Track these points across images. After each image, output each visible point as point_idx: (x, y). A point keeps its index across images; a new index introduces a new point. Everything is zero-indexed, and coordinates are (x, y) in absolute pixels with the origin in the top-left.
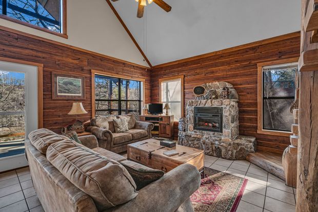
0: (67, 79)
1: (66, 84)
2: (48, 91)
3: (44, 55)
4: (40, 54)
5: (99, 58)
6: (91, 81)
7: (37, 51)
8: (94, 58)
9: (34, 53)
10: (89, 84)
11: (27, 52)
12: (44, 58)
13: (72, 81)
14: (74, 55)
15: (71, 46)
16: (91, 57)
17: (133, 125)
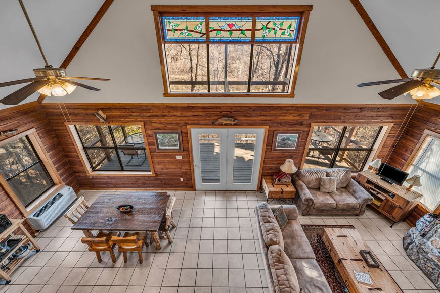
0: (285, 136)
1: (283, 140)
2: (269, 146)
3: (271, 118)
4: (267, 118)
5: (325, 108)
6: (308, 134)
7: (266, 116)
8: (318, 111)
9: (264, 118)
10: (304, 138)
11: (260, 118)
12: (270, 120)
13: (289, 137)
14: (297, 112)
15: (295, 104)
16: (315, 110)
17: (345, 185)
